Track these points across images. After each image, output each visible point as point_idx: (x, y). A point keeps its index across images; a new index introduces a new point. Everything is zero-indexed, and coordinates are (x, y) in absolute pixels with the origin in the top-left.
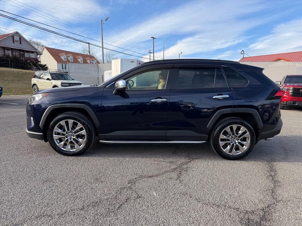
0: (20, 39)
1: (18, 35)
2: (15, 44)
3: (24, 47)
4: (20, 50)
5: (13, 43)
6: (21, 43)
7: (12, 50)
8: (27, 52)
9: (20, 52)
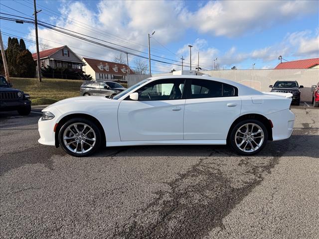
0: (68, 52)
1: (67, 49)
3: (72, 59)
5: (63, 57)
9: (68, 64)
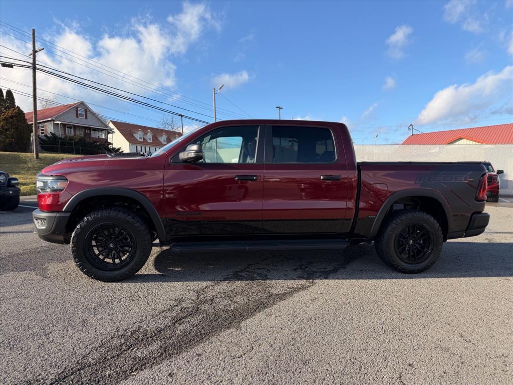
0: (86, 111)
1: (83, 107)
2: (79, 120)
3: (91, 123)
4: (85, 128)
5: (77, 118)
6: (86, 118)
7: (75, 127)
8: (95, 130)
9: (85, 131)
